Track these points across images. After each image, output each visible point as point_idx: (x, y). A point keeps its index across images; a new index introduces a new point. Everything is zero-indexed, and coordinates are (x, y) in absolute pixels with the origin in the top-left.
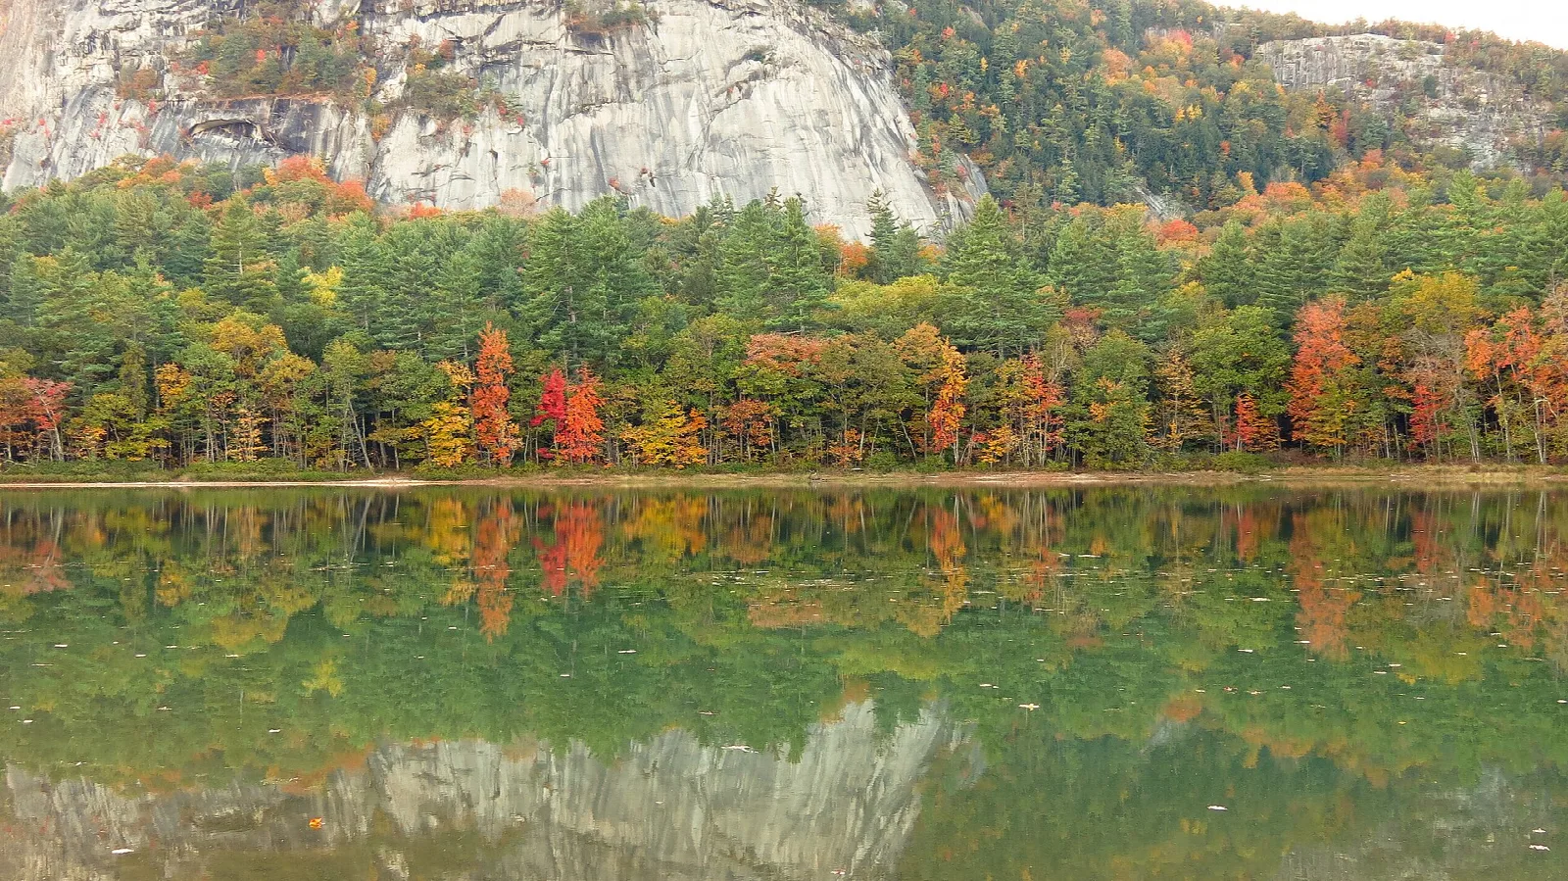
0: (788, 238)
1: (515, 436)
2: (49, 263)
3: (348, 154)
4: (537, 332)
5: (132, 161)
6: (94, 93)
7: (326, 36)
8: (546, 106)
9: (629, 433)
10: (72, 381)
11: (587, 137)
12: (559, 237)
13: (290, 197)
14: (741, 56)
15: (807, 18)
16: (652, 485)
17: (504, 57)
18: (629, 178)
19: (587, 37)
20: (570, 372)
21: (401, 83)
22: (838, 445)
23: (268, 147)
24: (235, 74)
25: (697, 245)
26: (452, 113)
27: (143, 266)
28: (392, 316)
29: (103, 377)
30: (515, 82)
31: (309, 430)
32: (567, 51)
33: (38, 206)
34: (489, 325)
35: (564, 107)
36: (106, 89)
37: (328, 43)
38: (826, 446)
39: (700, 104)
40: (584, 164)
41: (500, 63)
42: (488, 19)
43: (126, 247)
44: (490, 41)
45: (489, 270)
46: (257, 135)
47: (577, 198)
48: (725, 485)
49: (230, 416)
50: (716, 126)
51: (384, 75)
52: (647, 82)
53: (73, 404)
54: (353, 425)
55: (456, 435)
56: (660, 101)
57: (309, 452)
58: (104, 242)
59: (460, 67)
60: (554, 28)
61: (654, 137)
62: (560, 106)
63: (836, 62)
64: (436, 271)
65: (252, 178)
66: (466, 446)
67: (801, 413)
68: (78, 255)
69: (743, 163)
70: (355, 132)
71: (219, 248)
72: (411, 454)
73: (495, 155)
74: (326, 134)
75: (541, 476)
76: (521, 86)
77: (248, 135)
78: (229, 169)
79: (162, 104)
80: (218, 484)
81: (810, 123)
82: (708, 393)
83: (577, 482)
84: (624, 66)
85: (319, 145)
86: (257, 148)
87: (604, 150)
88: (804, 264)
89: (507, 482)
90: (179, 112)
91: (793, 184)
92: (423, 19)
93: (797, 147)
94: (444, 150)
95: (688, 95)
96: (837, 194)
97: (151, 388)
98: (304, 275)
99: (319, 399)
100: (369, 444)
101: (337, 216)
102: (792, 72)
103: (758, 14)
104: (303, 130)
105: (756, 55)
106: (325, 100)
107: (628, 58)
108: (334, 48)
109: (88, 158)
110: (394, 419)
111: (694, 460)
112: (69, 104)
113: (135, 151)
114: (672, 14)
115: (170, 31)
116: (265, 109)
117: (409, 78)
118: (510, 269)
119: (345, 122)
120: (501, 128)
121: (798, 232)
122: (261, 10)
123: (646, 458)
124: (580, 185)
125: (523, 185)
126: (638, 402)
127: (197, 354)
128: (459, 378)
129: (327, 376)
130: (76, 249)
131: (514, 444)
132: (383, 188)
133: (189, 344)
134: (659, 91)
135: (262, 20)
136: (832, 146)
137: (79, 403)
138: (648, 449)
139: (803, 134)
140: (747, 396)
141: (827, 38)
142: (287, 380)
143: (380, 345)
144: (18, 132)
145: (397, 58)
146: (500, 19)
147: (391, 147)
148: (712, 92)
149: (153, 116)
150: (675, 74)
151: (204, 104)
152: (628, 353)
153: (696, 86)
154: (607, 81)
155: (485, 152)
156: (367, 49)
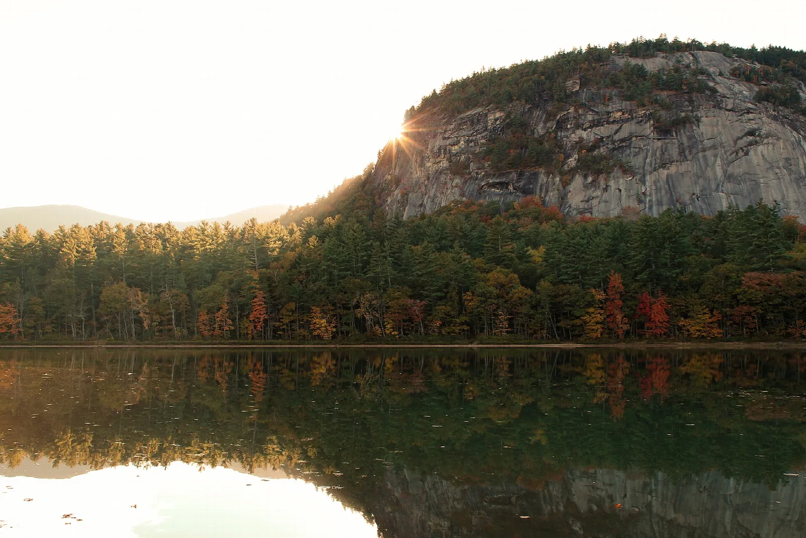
0: (763, 224)
1: (626, 324)
2: (419, 249)
3: (552, 194)
4: (636, 274)
5: (456, 202)
6: (441, 173)
7: (540, 141)
8: (644, 166)
9: (682, 322)
10: (427, 300)
11: (665, 179)
12: (646, 228)
13: (525, 215)
14: (743, 134)
15: (778, 113)
16: (694, 347)
17: (624, 144)
18: (687, 198)
19: (663, 131)
20: (653, 293)
21: (575, 160)
22: (793, 328)
23: (515, 192)
24: (501, 161)
25: (718, 229)
26: (599, 172)
27: (457, 249)
28: (567, 268)
29: (440, 298)
30: (629, 155)
31: (530, 321)
32: (654, 139)
33: (414, 224)
34: (613, 271)
35: (653, 166)
36: (446, 172)
37: (541, 144)
38: (786, 329)
39: (722, 160)
40: (663, 192)
41: (622, 147)
42: (615, 127)
43: (451, 241)
44: (616, 137)
45: (613, 246)
46: (511, 188)
47: (660, 208)
48: (732, 348)
49: (494, 315)
50: (730, 169)
51: (568, 156)
52: (694, 151)
53: (428, 310)
54: (550, 319)
55: (597, 323)
56: (701, 160)
57: (530, 332)
58: (442, 239)
59: (603, 150)
60: (648, 129)
61: (699, 177)
62: (651, 166)
63: (795, 133)
64: (588, 247)
65: (509, 206)
66: (603, 328)
67: (772, 312)
68: (430, 245)
69: (744, 187)
70: (554, 184)
71: (490, 240)
72: (577, 332)
73: (620, 191)
74: (541, 185)
75: (639, 343)
76: (632, 158)
77: (507, 188)
78: (498, 204)
79: (470, 176)
80: (489, 346)
81: (781, 165)
82: (723, 302)
83: (656, 346)
84: (682, 144)
85: (538, 191)
86: (511, 193)
87: (673, 185)
88: (772, 237)
89: (622, 346)
90: (477, 179)
91: (772, 196)
92: (585, 130)
93: (774, 178)
94: (596, 190)
95: (716, 156)
96: (796, 200)
97: (461, 303)
98: (528, 251)
99: (534, 307)
100: (558, 328)
101: (547, 222)
102: (770, 140)
103: (752, 113)
104: (531, 184)
105: (751, 133)
106: (541, 170)
107: (685, 140)
108: (545, 146)
109: (438, 202)
110: (569, 316)
111: (716, 335)
112: (431, 179)
113: (457, 197)
114: (707, 117)
115: (472, 144)
116: (514, 176)
117: (578, 157)
118: (623, 244)
119: (550, 179)
120: (623, 178)
121: (769, 221)
122: (512, 131)
123: (691, 334)
124: (661, 202)
125: (633, 204)
126: (687, 307)
127: (480, 288)
128: (599, 296)
129: (538, 296)
130: (429, 242)
131: (626, 327)
132: (567, 209)
133: (477, 283)
134: (700, 154)
135: (512, 136)
136: (793, 176)
137: (430, 310)
138: (692, 330)
139: (778, 171)
140: (743, 303)
141: (790, 121)
142: (520, 299)
143: (562, 282)
144: (410, 192)
145: (573, 148)
146: (620, 128)
147: (571, 190)
148: (728, 153)
149: (465, 182)
150: (709, 146)
151: (488, 175)
152: (681, 283)
153: (721, 151)
154: (674, 152)
155: (615, 189)
156: (559, 145)
